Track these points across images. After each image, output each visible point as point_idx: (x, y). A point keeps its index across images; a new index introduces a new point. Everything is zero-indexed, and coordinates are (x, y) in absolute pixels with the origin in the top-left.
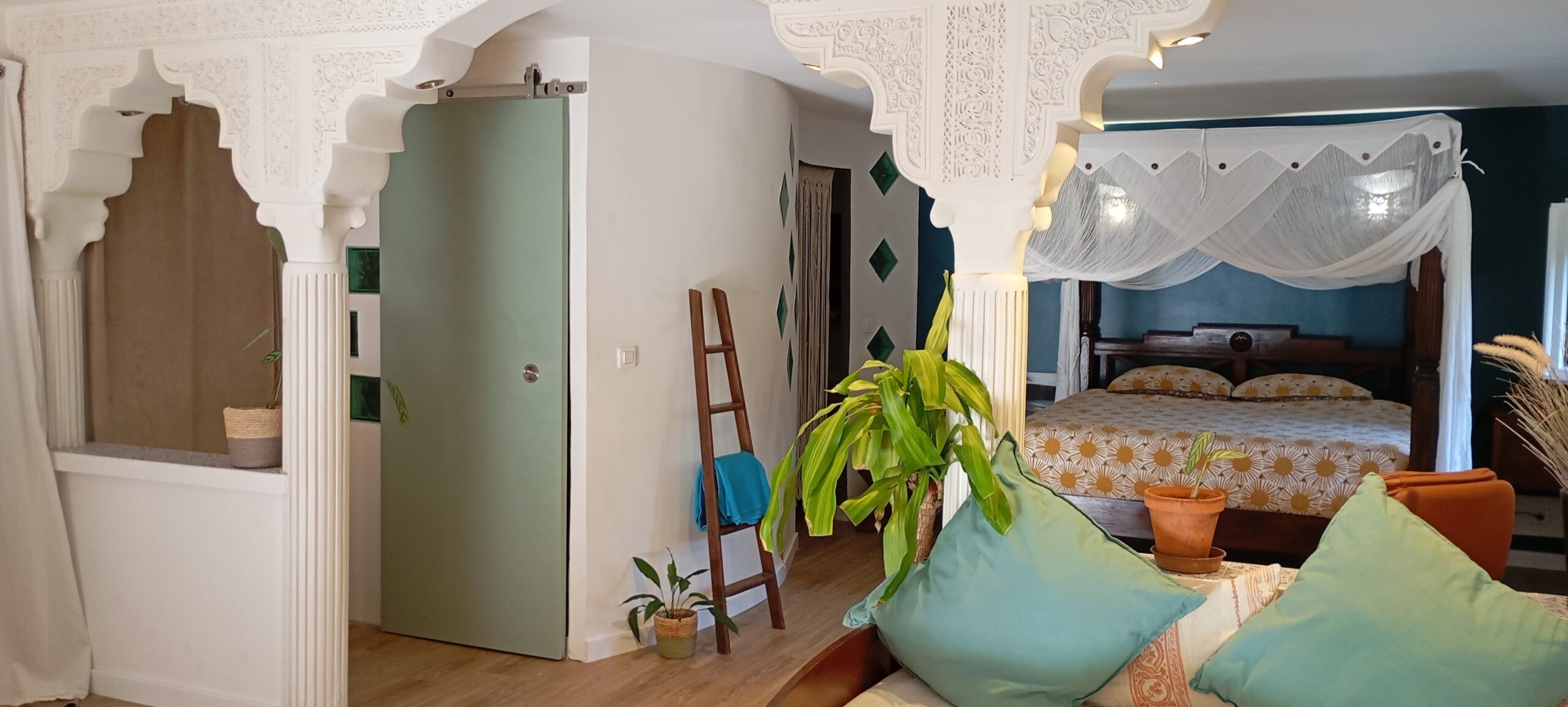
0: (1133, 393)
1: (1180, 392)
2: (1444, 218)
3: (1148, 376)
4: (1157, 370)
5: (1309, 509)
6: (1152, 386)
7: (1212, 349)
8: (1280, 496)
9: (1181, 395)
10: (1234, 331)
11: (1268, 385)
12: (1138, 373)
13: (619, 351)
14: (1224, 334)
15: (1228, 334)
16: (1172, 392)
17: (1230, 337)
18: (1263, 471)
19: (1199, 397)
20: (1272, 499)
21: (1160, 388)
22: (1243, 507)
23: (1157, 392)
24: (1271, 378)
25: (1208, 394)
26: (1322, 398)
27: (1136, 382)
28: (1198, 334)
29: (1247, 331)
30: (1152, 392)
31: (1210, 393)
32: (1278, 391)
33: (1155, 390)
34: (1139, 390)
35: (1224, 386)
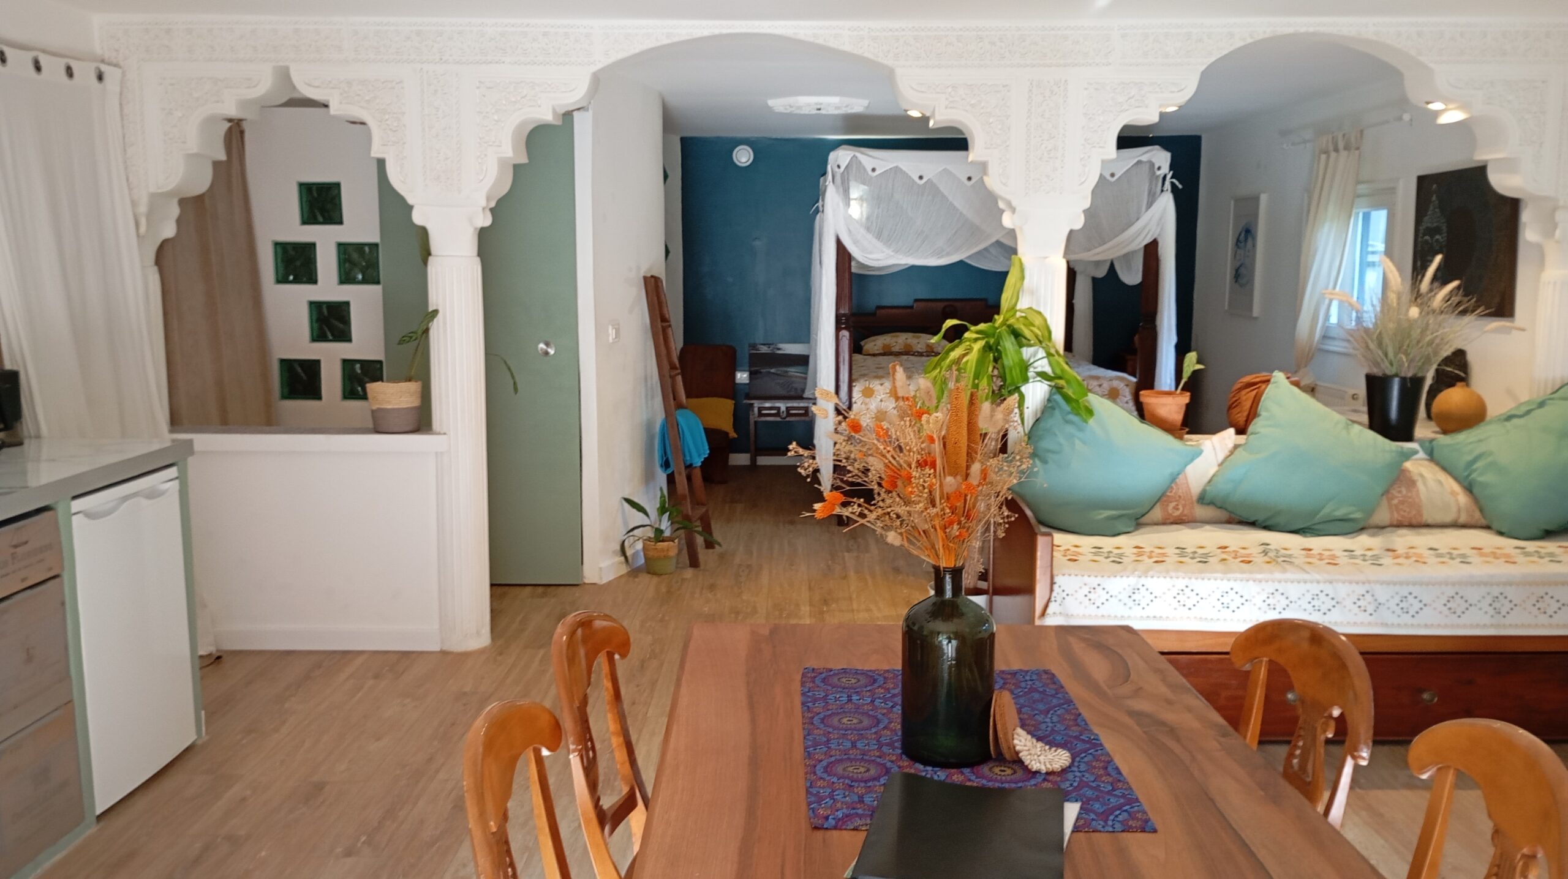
0: (880, 355)
1: (918, 352)
2: (1161, 219)
3: (891, 341)
4: (898, 336)
6: (896, 349)
10: (944, 304)
12: (883, 339)
13: (610, 328)
14: (937, 306)
15: (940, 306)
17: (941, 309)
21: (904, 350)
27: (885, 346)
28: (917, 308)
29: (953, 304)
33: (900, 352)
34: (887, 352)
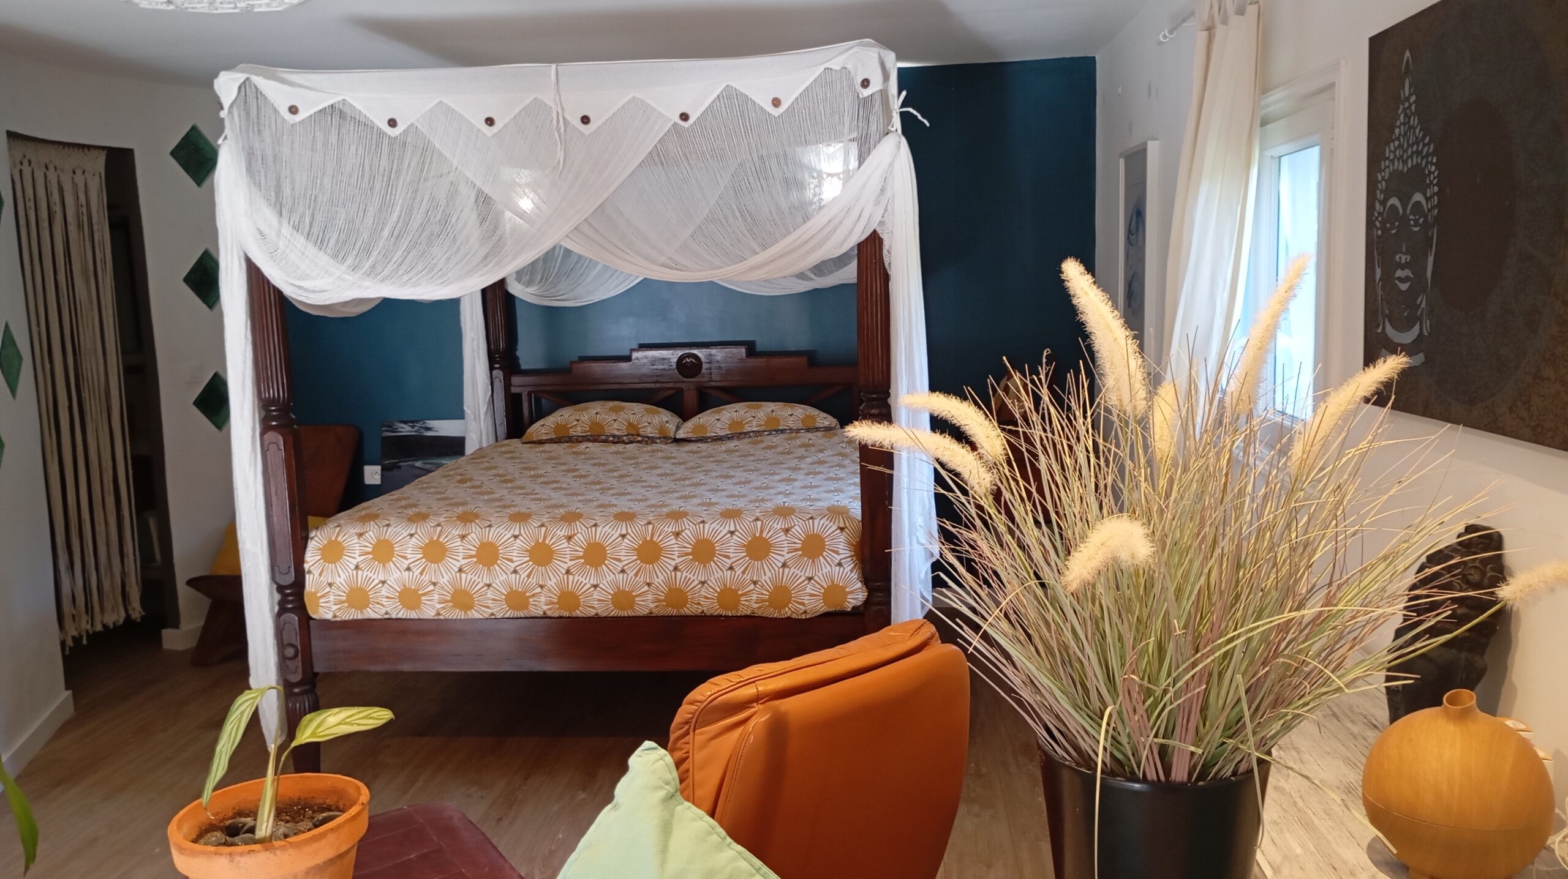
0: (556, 443)
1: (614, 436)
2: (882, 190)
3: (573, 418)
4: (586, 409)
5: (741, 607)
6: (577, 431)
7: (657, 377)
8: (702, 593)
9: (616, 440)
10: (680, 353)
11: (718, 420)
12: (562, 416)
14: (668, 357)
15: (673, 355)
16: (604, 437)
17: (676, 360)
18: (678, 560)
19: (639, 442)
20: (691, 598)
21: (589, 434)
22: (656, 612)
23: (585, 439)
24: (724, 409)
25: (648, 437)
26: (783, 431)
27: (559, 427)
28: (637, 359)
29: (695, 352)
30: (580, 439)
31: (650, 435)
32: (731, 426)
33: (583, 436)
34: (563, 438)
35: (667, 425)
